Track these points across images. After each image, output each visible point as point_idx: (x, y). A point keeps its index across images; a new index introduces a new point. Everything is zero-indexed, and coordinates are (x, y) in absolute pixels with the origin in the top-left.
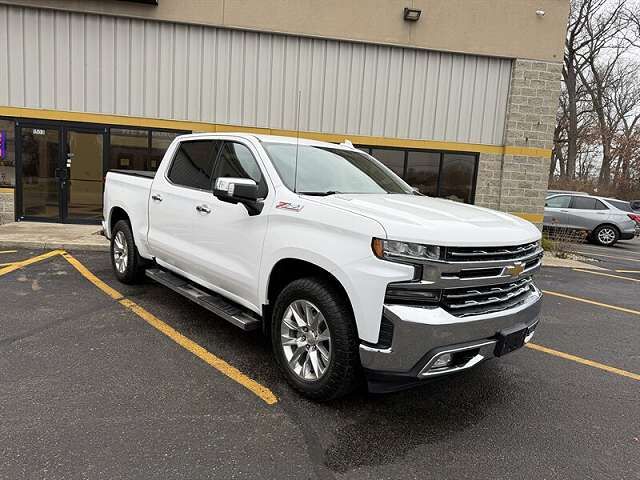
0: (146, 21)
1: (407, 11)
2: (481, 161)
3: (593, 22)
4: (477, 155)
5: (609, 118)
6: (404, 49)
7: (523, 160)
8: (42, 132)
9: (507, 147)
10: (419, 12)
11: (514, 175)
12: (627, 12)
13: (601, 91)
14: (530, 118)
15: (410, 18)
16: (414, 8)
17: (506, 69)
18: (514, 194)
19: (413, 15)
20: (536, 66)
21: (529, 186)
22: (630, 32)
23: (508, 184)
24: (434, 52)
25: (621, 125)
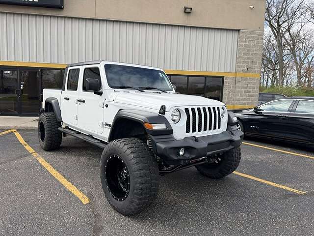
0: (58, 17)
1: (186, 8)
2: (225, 81)
3: (289, 11)
4: (223, 78)
5: (300, 58)
6: (185, 26)
7: (246, 79)
8: (9, 72)
9: (238, 73)
10: (191, 9)
11: (242, 87)
12: (305, 5)
13: (294, 44)
14: (248, 59)
15: (187, 11)
16: (189, 6)
17: (236, 34)
18: (242, 96)
19: (188, 10)
20: (251, 33)
21: (249, 92)
22: (308, 15)
23: (239, 91)
24: (200, 28)
25: (306, 61)
